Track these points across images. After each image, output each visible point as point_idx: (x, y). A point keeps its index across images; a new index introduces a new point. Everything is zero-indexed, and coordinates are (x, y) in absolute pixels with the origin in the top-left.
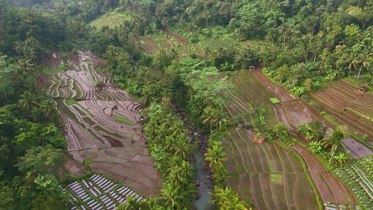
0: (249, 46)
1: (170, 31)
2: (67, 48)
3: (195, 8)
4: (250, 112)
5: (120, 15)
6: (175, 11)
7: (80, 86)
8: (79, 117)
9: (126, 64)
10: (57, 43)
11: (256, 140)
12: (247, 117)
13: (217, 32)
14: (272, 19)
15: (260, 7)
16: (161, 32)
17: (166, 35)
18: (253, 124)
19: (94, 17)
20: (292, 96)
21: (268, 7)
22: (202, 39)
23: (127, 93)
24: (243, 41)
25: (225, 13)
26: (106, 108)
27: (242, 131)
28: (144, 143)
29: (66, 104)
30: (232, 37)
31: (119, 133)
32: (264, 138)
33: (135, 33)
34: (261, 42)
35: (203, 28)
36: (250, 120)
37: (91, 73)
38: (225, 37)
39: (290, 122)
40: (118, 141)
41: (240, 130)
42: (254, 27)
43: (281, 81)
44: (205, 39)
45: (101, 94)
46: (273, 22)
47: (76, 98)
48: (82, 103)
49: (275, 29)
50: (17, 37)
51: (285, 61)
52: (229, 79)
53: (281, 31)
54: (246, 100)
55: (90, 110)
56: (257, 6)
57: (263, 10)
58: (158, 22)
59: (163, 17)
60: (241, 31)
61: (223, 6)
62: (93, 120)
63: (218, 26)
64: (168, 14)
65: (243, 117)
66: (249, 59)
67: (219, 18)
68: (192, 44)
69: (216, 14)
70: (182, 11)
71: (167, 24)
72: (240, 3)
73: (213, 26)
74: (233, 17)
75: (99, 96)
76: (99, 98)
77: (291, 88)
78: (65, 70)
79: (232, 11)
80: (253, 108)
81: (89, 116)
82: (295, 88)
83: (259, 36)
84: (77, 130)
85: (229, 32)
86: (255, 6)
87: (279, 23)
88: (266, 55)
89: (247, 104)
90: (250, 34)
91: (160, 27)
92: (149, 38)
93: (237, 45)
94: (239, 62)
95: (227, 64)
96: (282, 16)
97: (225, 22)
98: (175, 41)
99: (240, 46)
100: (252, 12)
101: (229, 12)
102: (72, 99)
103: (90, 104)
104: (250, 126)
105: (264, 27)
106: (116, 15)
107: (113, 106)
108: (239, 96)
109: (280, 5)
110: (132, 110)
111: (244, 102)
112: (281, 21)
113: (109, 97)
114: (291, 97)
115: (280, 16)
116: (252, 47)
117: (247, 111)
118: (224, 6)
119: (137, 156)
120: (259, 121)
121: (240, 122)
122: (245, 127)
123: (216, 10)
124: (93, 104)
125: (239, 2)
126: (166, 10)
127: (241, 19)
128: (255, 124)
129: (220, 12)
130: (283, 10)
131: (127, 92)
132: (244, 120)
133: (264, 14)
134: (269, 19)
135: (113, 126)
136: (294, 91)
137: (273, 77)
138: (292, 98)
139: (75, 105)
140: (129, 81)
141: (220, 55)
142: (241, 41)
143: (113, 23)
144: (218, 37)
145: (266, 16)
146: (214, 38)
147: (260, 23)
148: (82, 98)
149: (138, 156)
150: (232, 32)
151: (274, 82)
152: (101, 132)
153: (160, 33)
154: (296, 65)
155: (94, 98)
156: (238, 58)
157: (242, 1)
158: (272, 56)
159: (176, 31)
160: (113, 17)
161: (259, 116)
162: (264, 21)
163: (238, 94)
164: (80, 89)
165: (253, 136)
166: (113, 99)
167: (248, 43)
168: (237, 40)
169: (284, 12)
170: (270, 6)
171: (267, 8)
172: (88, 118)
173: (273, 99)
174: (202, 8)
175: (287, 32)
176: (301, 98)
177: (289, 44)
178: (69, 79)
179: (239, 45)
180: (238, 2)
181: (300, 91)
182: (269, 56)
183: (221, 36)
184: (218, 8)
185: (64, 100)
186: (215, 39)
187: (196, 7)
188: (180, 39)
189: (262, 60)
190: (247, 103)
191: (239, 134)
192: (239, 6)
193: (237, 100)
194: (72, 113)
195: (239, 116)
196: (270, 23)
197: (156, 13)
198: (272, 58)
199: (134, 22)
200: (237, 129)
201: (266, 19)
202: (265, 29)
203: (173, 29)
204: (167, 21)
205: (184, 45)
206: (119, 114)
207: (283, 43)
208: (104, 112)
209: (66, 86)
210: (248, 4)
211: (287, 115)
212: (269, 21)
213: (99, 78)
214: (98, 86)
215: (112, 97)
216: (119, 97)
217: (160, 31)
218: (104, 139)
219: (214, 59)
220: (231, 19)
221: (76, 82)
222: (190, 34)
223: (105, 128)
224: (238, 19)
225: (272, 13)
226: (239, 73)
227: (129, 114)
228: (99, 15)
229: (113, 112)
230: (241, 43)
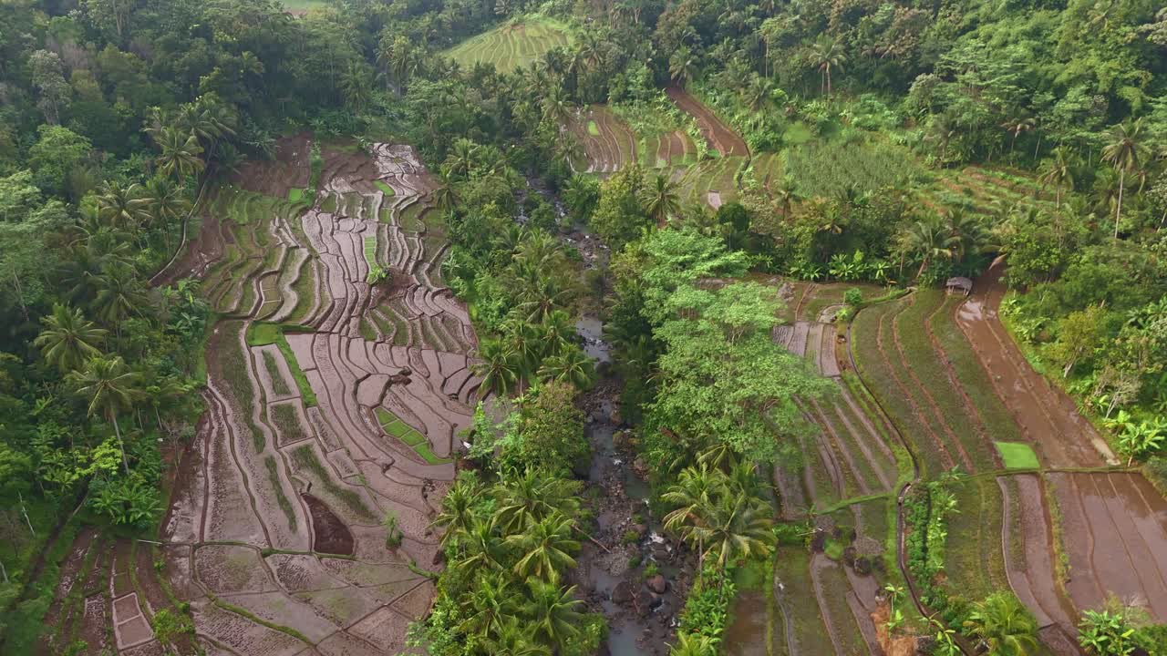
0: (969, 192)
1: (695, 97)
2: (336, 132)
3: (796, 21)
4: (895, 492)
5: (554, 25)
6: (725, 28)
7: (320, 276)
8: (263, 400)
9: (491, 212)
10: (314, 114)
11: (882, 641)
12: (876, 511)
13: (856, 119)
14: (1087, 92)
15: (1048, 35)
16: (662, 99)
17: (677, 111)
18: (890, 558)
19: (477, 25)
20: (1101, 447)
21: (1080, 43)
22: (797, 140)
23: (466, 321)
24: (952, 165)
25: (903, 50)
26: (369, 375)
27: (836, 577)
28: (433, 553)
29: (243, 344)
30: (913, 147)
31: (364, 492)
32: (920, 642)
33: (558, 100)
34: (1026, 180)
35: (809, 99)
36: (882, 532)
37: (379, 229)
38: (886, 142)
39: (1060, 581)
40: (344, 527)
41: (830, 568)
42: (1004, 120)
43: (1067, 369)
44: (807, 143)
45: (379, 314)
46: (1089, 106)
47: (290, 323)
48: (299, 344)
49: (1093, 136)
50: (168, 91)
51: (1097, 291)
52: (851, 319)
53: (1111, 148)
54: (896, 430)
55: (313, 377)
56: (1036, 33)
57: (1056, 50)
58: (660, 64)
59: (679, 47)
60: (951, 126)
61: (897, 21)
62: (304, 423)
63: (869, 98)
64: (698, 37)
65: (858, 510)
66: (948, 253)
67: (878, 65)
68: (756, 153)
69: (867, 50)
70: (748, 30)
71: (685, 70)
72: (969, 16)
73: (845, 96)
74: (929, 70)
75: (370, 321)
76: (364, 331)
77: (1106, 408)
78: (301, 211)
79: (928, 44)
80: (912, 472)
81: (297, 403)
82: (1122, 416)
83: (1022, 154)
84: (231, 457)
85: (904, 124)
86: (1025, 33)
87: (1117, 110)
88: (1024, 245)
89: (895, 448)
90: (984, 142)
91: (662, 79)
92: (619, 116)
93: (923, 180)
94: (911, 255)
95: (858, 256)
96: (1136, 82)
97: (895, 85)
98: (698, 136)
99: (935, 185)
100: (1005, 58)
101: (916, 47)
102: (273, 323)
103: (324, 353)
104: (876, 564)
105: (1046, 122)
106: (542, 26)
107: (397, 372)
108: (870, 404)
109: (1132, 35)
110: (455, 397)
111: (882, 437)
112: (1127, 101)
113: (401, 329)
114: (1096, 451)
115: (1125, 82)
116: (982, 194)
117: (886, 483)
118: (903, 23)
119: (381, 612)
120: (918, 544)
121: (838, 533)
122: (851, 564)
123: (871, 36)
124: (334, 351)
125: (967, 11)
126: (692, 22)
127: (955, 80)
128: (898, 560)
129: (886, 45)
130: (1145, 59)
131: (470, 315)
132: (860, 527)
133: (1057, 66)
134: (1072, 93)
135: (361, 456)
136: (1119, 429)
137: (1036, 342)
138: (1103, 458)
139: (273, 349)
140: (483, 278)
141: (836, 221)
142: (944, 166)
143: (523, 51)
144: (858, 141)
145: (1063, 77)
146: (841, 142)
147: (1031, 103)
148: (308, 323)
149: (385, 615)
150: (918, 124)
151: (1037, 366)
152: (307, 475)
153: (659, 104)
154: (1152, 304)
155: (349, 329)
156: (907, 239)
157: (977, 7)
158: (1049, 254)
159: (712, 101)
160: (530, 31)
161: (928, 518)
162: (1049, 97)
163: (869, 397)
164: (317, 288)
165: (876, 616)
166: (410, 341)
167: (967, 178)
168: (930, 158)
169: (1146, 68)
170: (1090, 38)
171: (1074, 43)
172: (290, 408)
173: (1013, 445)
174: (823, 25)
175: (1135, 160)
176: (1144, 469)
177: (1142, 208)
178: (297, 247)
179: (932, 181)
180: (963, 12)
181: (1141, 438)
182: (1037, 254)
183: (867, 136)
184: (879, 30)
185: (247, 324)
186: (845, 146)
187: (798, 17)
188: (719, 133)
189: (1003, 265)
190: (892, 445)
191: (818, 589)
192: (962, 25)
193: (856, 423)
194: (248, 383)
195: (844, 502)
196: (1078, 106)
197: (660, 31)
198: (1046, 263)
199: (578, 58)
200: (819, 561)
201: (1060, 92)
202: (1049, 131)
203: (705, 93)
204: (688, 63)
205: (727, 156)
206: (403, 405)
207: (1113, 199)
208: (355, 392)
209: (275, 272)
210: (1001, 22)
211: (1055, 541)
212: (1074, 99)
213: (397, 252)
214: (380, 282)
215: (410, 332)
216: (434, 334)
217: (660, 95)
218: (301, 511)
219: (811, 231)
220: (918, 78)
221: (313, 261)
222: (758, 116)
223: (324, 463)
224: (944, 79)
225: (1090, 67)
226: (901, 302)
227: (441, 410)
228: (493, 21)
229: (387, 397)
230: (942, 175)
